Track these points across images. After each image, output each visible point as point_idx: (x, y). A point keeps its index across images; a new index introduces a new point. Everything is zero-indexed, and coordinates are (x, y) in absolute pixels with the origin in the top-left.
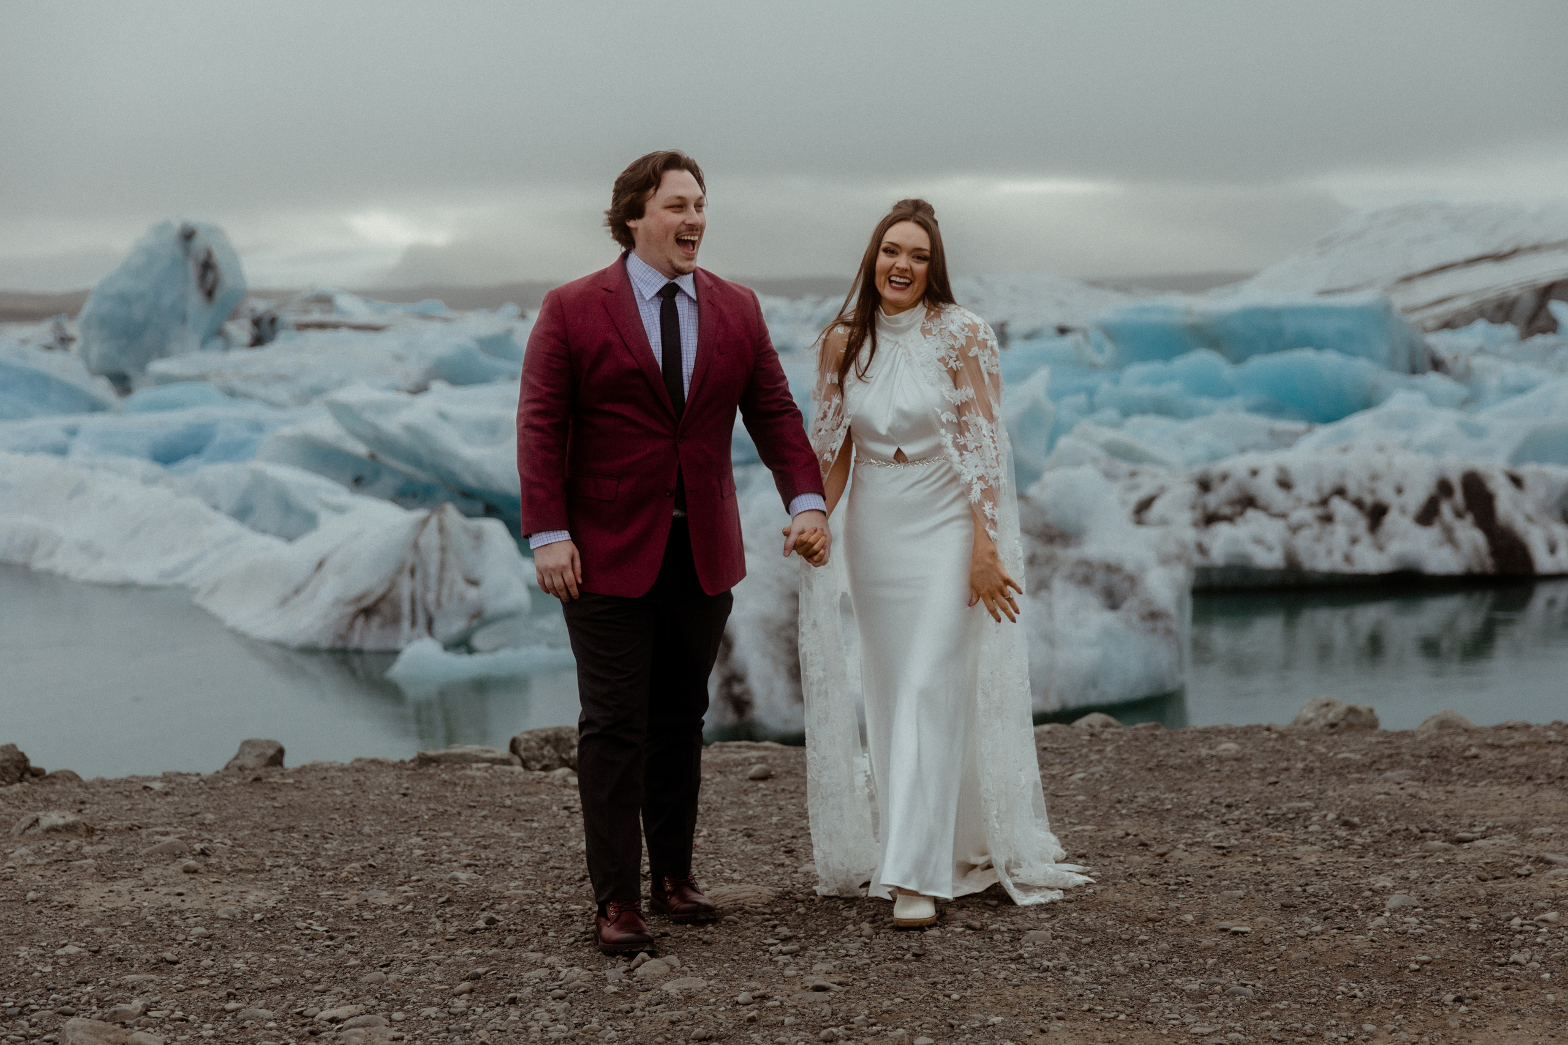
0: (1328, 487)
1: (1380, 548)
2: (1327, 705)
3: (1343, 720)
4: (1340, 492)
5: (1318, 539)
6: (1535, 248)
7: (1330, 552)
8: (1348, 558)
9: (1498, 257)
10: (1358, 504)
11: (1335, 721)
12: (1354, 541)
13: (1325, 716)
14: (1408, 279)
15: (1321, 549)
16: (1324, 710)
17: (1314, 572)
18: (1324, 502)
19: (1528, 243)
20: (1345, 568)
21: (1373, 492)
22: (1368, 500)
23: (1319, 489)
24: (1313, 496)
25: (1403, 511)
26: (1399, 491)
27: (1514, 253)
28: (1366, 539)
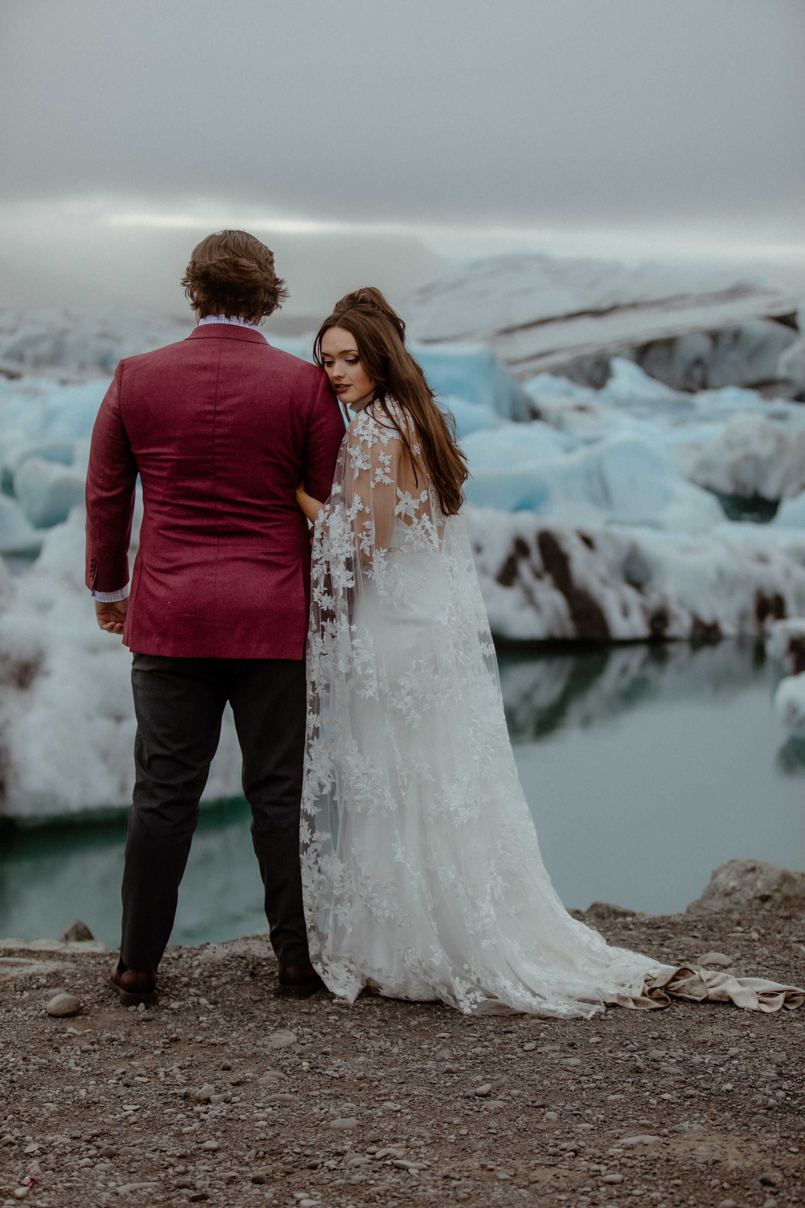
2: (753, 870)
6: (634, 306)
9: (597, 313)
13: (753, 886)
14: (508, 331)
16: (750, 876)
19: (626, 299)
27: (613, 309)
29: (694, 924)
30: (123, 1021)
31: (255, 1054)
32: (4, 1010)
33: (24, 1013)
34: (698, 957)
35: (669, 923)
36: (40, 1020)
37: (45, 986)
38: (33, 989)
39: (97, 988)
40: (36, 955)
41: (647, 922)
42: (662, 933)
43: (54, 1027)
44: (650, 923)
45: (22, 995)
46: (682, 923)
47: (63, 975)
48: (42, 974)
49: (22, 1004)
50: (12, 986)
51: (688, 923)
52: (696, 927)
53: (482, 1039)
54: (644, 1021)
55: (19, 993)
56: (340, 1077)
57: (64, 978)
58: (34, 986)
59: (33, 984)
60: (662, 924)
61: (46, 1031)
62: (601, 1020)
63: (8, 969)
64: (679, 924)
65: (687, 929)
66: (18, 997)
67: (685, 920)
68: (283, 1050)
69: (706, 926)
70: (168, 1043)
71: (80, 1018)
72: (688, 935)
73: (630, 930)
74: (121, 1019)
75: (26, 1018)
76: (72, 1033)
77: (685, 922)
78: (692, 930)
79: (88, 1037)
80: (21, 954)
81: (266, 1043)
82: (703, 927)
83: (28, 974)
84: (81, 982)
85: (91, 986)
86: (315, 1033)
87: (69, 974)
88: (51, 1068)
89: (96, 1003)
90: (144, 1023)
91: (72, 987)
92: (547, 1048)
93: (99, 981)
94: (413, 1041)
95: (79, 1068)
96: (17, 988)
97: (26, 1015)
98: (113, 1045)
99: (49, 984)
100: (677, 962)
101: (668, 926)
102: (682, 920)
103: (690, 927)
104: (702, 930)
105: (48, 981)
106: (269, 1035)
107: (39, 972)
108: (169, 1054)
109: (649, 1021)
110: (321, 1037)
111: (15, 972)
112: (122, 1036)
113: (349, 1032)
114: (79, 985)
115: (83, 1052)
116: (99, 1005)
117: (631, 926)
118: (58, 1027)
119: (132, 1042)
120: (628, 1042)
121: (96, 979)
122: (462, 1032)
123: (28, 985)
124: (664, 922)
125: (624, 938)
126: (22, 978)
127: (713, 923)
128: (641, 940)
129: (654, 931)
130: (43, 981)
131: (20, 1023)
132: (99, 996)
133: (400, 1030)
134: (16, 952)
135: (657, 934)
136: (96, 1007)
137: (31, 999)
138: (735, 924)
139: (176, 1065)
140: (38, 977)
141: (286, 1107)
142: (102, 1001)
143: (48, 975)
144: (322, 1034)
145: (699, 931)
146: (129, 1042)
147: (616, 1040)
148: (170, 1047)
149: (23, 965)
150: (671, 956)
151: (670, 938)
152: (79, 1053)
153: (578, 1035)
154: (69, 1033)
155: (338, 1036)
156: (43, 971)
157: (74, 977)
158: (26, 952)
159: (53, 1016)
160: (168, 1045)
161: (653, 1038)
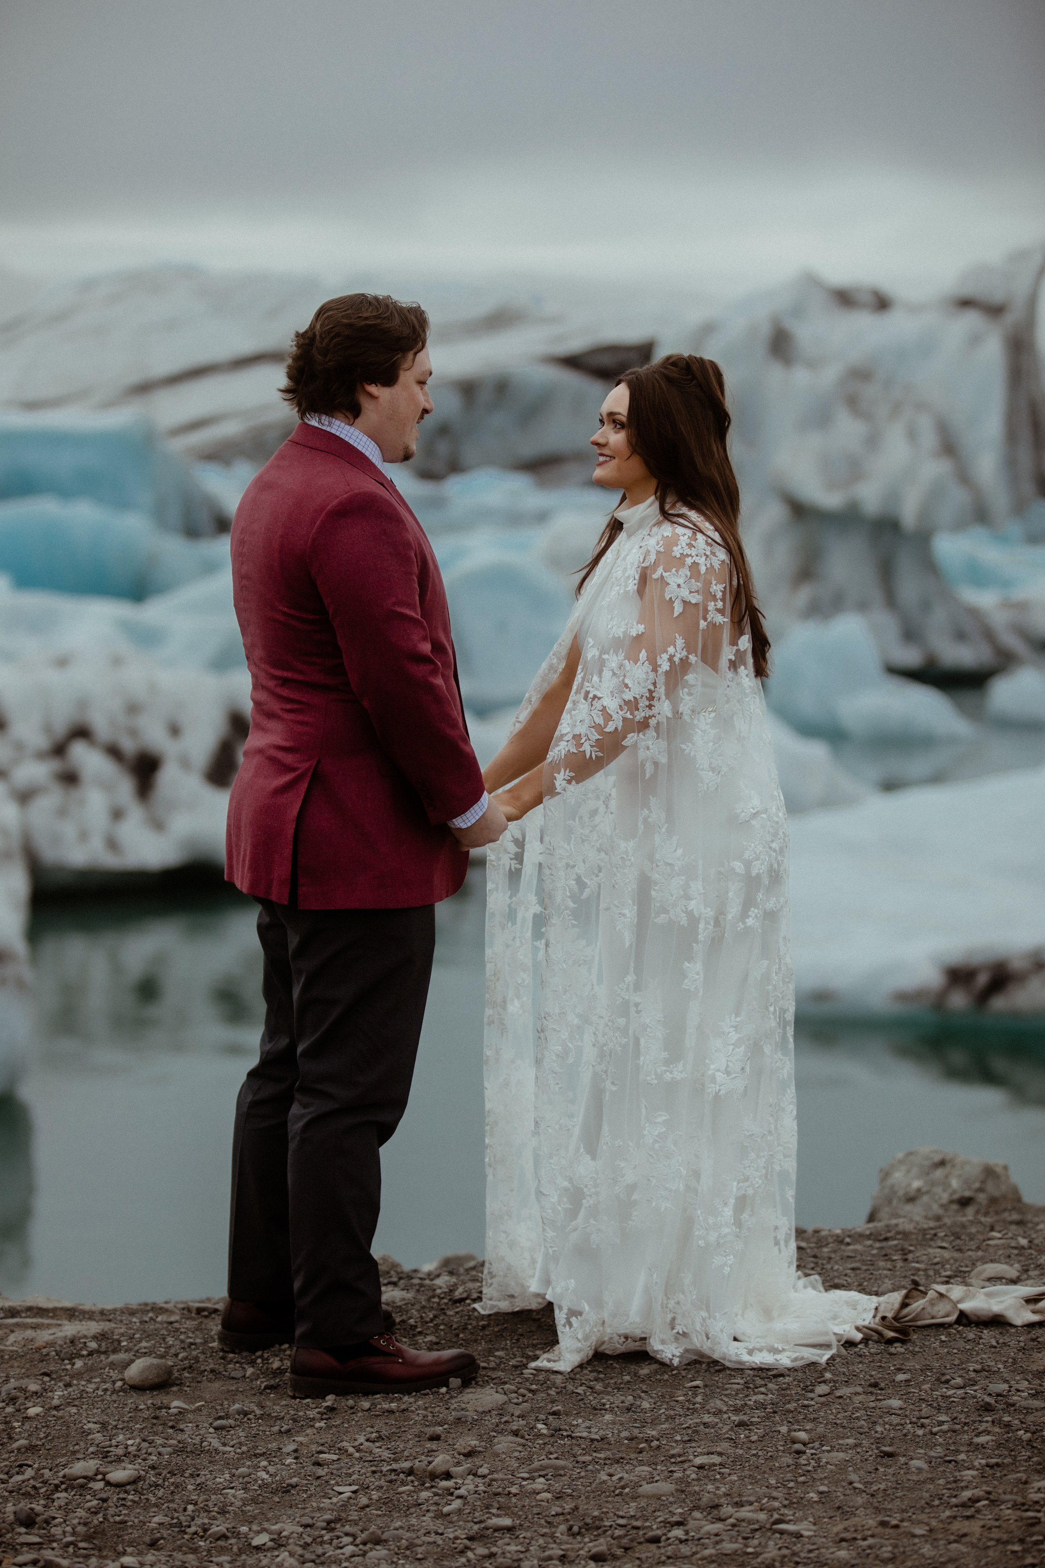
0: (61, 727)
1: (158, 825)
2: (942, 1163)
3: (981, 1190)
4: (82, 733)
5: (62, 813)
7: (84, 836)
8: (112, 844)
10: (114, 752)
11: (967, 1194)
12: (117, 814)
15: (69, 830)
16: (939, 1173)
17: (60, 869)
18: (59, 750)
20: (110, 861)
21: (133, 732)
22: (129, 746)
23: (47, 728)
24: (39, 740)
25: (185, 763)
26: (175, 730)
28: (135, 814)
29: (933, 1232)
30: (237, 1390)
31: (459, 1419)
32: (61, 1384)
33: (93, 1386)
34: (969, 1272)
35: (898, 1233)
36: (121, 1393)
37: (98, 1352)
38: (83, 1356)
39: (173, 1351)
40: (51, 1314)
41: (868, 1232)
42: (896, 1246)
43: (150, 1402)
44: (871, 1234)
45: (74, 1364)
46: (915, 1231)
47: (115, 1337)
48: (85, 1337)
49: (79, 1375)
50: (54, 1353)
51: (924, 1231)
52: (935, 1235)
53: (751, 1386)
54: (948, 1352)
55: (67, 1362)
56: (602, 1439)
57: (119, 1342)
58: (85, 1353)
59: (81, 1349)
60: (889, 1235)
61: (141, 1407)
62: (891, 1354)
63: (29, 1333)
64: (911, 1233)
65: (924, 1239)
66: (69, 1367)
67: (919, 1227)
68: (494, 1412)
69: (949, 1234)
70: (325, 1414)
71: (175, 1389)
72: (930, 1246)
73: (848, 1244)
74: (233, 1388)
75: (100, 1393)
76: (184, 1409)
77: (919, 1230)
78: (931, 1239)
79: (205, 1412)
80: (29, 1313)
81: (463, 1406)
82: (946, 1236)
83: (66, 1337)
84: (144, 1344)
85: (163, 1350)
86: (522, 1391)
87: (122, 1335)
88: (189, 1450)
89: (184, 1369)
90: (269, 1391)
91: (137, 1351)
92: (844, 1391)
93: (171, 1343)
94: (660, 1394)
95: (228, 1449)
96: (62, 1355)
97: (98, 1389)
98: (248, 1419)
99: (103, 1349)
100: (945, 1279)
101: (899, 1237)
102: (915, 1228)
103: (928, 1236)
104: (946, 1238)
105: (100, 1346)
106: (455, 1397)
107: (80, 1334)
108: (336, 1427)
109: (955, 1351)
110: (530, 1395)
111: (44, 1336)
112: (256, 1408)
113: (565, 1388)
114: (145, 1348)
115: (216, 1429)
116: (189, 1373)
117: (848, 1240)
118: (155, 1402)
119: (273, 1415)
120: (948, 1377)
121: (164, 1339)
122: (717, 1379)
123: (75, 1351)
124: (889, 1231)
125: (850, 1254)
126: (60, 1342)
127: (958, 1229)
128: (874, 1255)
129: (884, 1244)
130: (93, 1345)
131: (96, 1399)
132: (182, 1361)
133: (629, 1382)
134: (22, 1311)
135: (890, 1247)
136: (187, 1375)
137: (90, 1369)
138: (988, 1229)
139: (361, 1439)
140: (82, 1340)
141: (561, 1475)
142: (190, 1367)
143: (95, 1338)
144: (530, 1391)
145: (943, 1240)
146: (269, 1415)
147: (928, 1376)
148: (330, 1418)
149: (49, 1326)
150: (931, 1273)
151: (910, 1251)
152: (212, 1430)
153: (873, 1373)
154: (175, 1408)
155: (552, 1392)
156: (85, 1333)
157: (131, 1338)
158: (35, 1311)
159: (138, 1388)
160: (325, 1416)
161: (975, 1371)
